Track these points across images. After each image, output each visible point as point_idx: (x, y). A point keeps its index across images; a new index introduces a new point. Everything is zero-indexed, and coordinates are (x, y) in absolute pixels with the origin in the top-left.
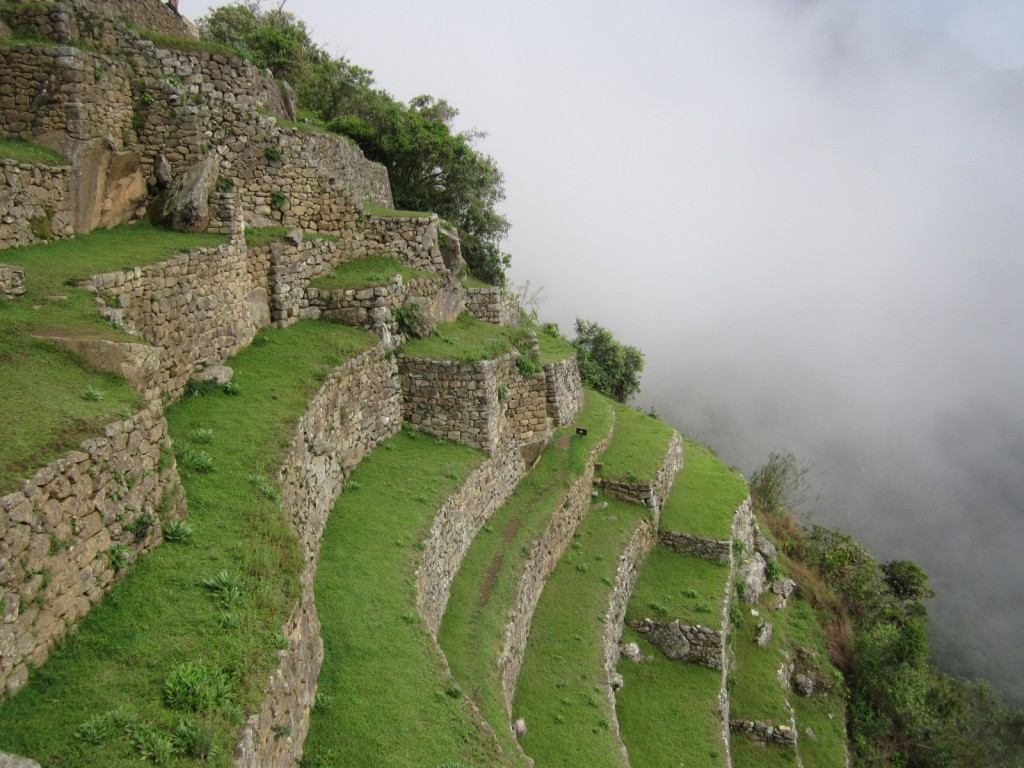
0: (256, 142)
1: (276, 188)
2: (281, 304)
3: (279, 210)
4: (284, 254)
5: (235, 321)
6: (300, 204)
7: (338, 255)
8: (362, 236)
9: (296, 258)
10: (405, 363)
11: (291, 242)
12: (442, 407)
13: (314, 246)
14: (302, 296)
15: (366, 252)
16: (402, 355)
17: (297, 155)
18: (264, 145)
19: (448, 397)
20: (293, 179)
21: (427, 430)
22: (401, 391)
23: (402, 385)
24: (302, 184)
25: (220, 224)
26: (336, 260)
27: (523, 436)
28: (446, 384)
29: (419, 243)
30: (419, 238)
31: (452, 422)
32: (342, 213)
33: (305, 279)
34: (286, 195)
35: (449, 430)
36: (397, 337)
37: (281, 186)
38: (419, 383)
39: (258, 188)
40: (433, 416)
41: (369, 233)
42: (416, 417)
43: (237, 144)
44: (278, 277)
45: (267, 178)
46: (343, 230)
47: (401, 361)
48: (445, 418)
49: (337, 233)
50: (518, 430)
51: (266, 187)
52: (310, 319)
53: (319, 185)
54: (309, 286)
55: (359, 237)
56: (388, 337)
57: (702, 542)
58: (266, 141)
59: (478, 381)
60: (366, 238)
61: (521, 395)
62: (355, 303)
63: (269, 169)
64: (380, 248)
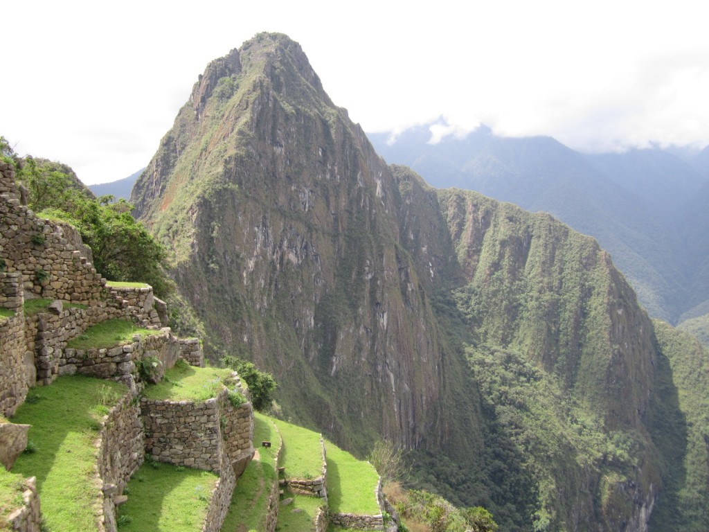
0: (24, 230)
1: (39, 267)
2: (47, 365)
3: (40, 285)
4: (49, 322)
5: (15, 383)
6: (57, 280)
7: (87, 320)
8: (105, 304)
9: (57, 325)
10: (147, 405)
11: (54, 311)
12: (179, 439)
13: (70, 314)
14: (61, 356)
15: (107, 316)
16: (144, 399)
17: (57, 241)
18: (31, 233)
19: (184, 430)
20: (53, 259)
21: (166, 460)
22: (144, 429)
23: (145, 424)
24: (60, 263)
25: (5, 299)
26: (86, 324)
27: (234, 454)
28: (182, 420)
29: (141, 308)
30: (141, 304)
31: (187, 451)
32: (90, 286)
33: (64, 341)
34: (47, 272)
35: (185, 458)
36: (140, 385)
37: (43, 266)
38: (159, 421)
39: (24, 267)
40: (171, 448)
41: (109, 301)
42: (156, 450)
43: (10, 231)
44: (45, 342)
45: (32, 259)
46: (90, 300)
47: (144, 404)
48: (181, 448)
49: (86, 302)
50: (231, 450)
51: (30, 266)
52: (68, 375)
53: (74, 265)
54: (68, 347)
55: (102, 305)
56: (134, 385)
57: (361, 518)
58: (33, 230)
59: (209, 416)
60: (107, 306)
61: (232, 422)
62: (107, 359)
63: (34, 252)
64: (118, 313)
